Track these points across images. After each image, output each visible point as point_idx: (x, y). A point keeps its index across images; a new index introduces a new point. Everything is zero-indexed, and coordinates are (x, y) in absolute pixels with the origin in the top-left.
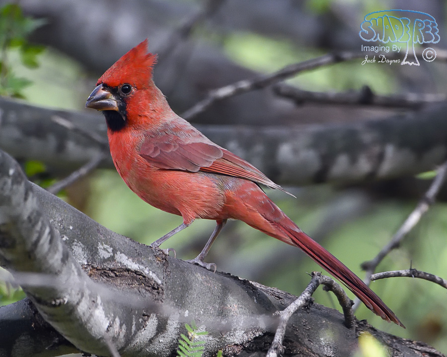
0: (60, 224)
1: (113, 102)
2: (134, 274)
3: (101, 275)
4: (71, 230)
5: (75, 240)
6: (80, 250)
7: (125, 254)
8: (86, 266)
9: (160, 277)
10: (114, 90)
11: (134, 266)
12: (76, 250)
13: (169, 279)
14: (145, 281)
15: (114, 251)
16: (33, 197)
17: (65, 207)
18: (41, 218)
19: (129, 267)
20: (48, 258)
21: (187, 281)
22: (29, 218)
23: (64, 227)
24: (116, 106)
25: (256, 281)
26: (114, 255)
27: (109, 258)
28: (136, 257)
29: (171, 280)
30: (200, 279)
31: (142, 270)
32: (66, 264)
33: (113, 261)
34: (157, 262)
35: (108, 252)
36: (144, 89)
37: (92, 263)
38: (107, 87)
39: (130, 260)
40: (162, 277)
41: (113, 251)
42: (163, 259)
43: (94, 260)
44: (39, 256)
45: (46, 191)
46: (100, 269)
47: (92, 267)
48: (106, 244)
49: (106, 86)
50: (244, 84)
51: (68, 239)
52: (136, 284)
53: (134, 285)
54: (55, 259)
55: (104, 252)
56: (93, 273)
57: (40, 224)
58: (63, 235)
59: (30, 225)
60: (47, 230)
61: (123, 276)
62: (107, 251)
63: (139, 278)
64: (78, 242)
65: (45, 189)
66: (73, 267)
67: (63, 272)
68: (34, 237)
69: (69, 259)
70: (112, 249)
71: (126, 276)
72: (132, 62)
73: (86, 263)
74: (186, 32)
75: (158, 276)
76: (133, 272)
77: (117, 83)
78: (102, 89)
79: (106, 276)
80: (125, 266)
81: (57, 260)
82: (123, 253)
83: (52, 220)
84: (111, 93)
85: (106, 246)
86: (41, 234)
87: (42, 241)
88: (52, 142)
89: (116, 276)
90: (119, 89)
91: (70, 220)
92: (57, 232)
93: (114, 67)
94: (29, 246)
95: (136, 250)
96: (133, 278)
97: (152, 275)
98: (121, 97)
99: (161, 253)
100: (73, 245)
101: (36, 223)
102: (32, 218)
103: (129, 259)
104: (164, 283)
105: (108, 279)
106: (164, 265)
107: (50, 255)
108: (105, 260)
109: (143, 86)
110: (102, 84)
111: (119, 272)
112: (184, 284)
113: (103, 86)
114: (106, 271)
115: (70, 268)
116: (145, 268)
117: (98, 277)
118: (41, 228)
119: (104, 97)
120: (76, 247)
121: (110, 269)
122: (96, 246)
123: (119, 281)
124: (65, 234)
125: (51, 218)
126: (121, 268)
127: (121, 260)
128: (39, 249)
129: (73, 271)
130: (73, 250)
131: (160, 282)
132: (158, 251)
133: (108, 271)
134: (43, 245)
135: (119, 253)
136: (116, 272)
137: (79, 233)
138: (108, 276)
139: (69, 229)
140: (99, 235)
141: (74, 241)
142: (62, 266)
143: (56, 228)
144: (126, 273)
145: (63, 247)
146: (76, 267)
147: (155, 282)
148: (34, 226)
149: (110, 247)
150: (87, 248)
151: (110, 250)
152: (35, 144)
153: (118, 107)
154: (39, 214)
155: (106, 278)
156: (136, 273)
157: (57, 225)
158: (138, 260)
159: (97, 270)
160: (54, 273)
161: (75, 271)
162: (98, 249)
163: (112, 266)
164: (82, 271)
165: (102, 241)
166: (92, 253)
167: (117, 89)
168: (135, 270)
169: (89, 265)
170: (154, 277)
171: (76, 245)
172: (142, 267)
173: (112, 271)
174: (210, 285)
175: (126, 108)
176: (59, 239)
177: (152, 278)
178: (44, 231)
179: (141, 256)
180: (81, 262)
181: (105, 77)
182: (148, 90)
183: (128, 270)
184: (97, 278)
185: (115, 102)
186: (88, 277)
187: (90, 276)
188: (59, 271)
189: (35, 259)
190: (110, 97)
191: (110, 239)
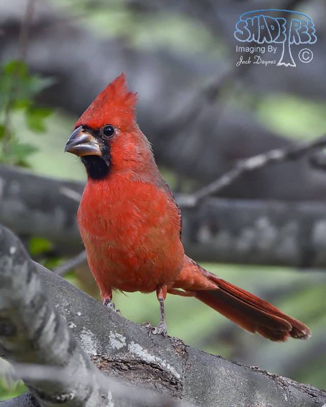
0: (67, 310)
1: (95, 146)
2: (149, 366)
3: (112, 368)
4: (79, 317)
5: (84, 328)
6: (89, 339)
7: (140, 344)
8: (95, 358)
9: (179, 370)
10: (95, 133)
11: (150, 358)
12: (85, 339)
13: (189, 373)
14: (162, 375)
15: (128, 341)
16: (37, 279)
17: (73, 291)
18: (46, 303)
19: (144, 359)
20: (53, 347)
21: (209, 376)
22: (32, 302)
23: (71, 313)
24: (99, 150)
25: (286, 377)
26: (127, 345)
27: (121, 349)
28: (152, 348)
29: (191, 374)
30: (224, 373)
31: (159, 362)
32: (72, 355)
33: (126, 352)
34: (176, 353)
35: (121, 342)
36: (129, 132)
37: (103, 354)
38: (88, 128)
39: (146, 351)
40: (182, 370)
41: (126, 340)
42: (182, 350)
43: (104, 351)
44: (42, 345)
45: (51, 272)
46: (111, 361)
47: (102, 358)
48: (119, 332)
49: (86, 128)
50: (277, 154)
51: (75, 326)
52: (152, 378)
53: (149, 380)
54: (60, 349)
55: (116, 342)
56: (103, 366)
57: (44, 309)
58: (70, 322)
59: (33, 311)
60: (53, 317)
61: (137, 369)
62: (120, 340)
63: (156, 372)
64: (87, 330)
65: (51, 270)
66: (81, 358)
67: (70, 364)
68: (38, 325)
69: (77, 349)
70: (125, 338)
71: (141, 369)
72: (112, 99)
73: (96, 354)
74: (213, 94)
75: (176, 369)
76: (149, 365)
77: (99, 125)
78: (83, 131)
79: (118, 369)
80: (140, 358)
81: (63, 350)
82: (138, 343)
83: (58, 305)
84: (93, 135)
85: (118, 335)
86: (45, 320)
87: (46, 329)
88: (60, 216)
89: (130, 368)
90: (102, 132)
91: (79, 305)
92: (64, 318)
93: (92, 106)
94: (31, 334)
95: (152, 340)
96: (149, 371)
97: (170, 368)
98: (104, 140)
99: (181, 343)
100: (81, 333)
101: (40, 308)
102: (36, 302)
103: (144, 351)
104: (183, 378)
105: (120, 372)
106: (183, 357)
107: (55, 344)
108: (117, 351)
109: (128, 128)
110: (81, 126)
111: (132, 364)
112: (207, 379)
113: (83, 128)
114: (118, 364)
115: (78, 360)
116: (163, 360)
117: (109, 370)
118: (46, 314)
119: (85, 141)
120: (84, 335)
121: (123, 361)
122: (107, 335)
123: (132, 374)
124: (73, 320)
125: (57, 302)
126: (135, 360)
127: (136, 351)
128: (42, 338)
129: (81, 363)
130: (81, 339)
131: (178, 376)
132: (178, 341)
133: (121, 363)
134: (47, 333)
135: (133, 342)
136: (129, 364)
137: (88, 320)
138: (120, 369)
139: (77, 315)
140: (111, 322)
141: (82, 329)
142: (69, 357)
143: (62, 314)
144: (140, 366)
145: (71, 336)
146: (84, 359)
147: (173, 376)
148: (37, 311)
149: (123, 336)
150: (97, 337)
151: (123, 340)
152: (40, 219)
153: (101, 150)
154: (44, 298)
155: (118, 371)
156: (151, 366)
157: (64, 310)
158: (154, 351)
159: (109, 361)
160: (60, 364)
161: (83, 362)
162: (109, 339)
163: (124, 358)
164: (91, 362)
165: (114, 329)
166: (102, 343)
167: (99, 131)
168: (151, 363)
169: (98, 356)
170: (172, 371)
171: (85, 334)
172: (158, 359)
173: (125, 363)
174: (235, 380)
175: (110, 152)
176: (66, 326)
177: (170, 372)
178: (49, 318)
179: (158, 347)
180: (90, 352)
181: (85, 119)
182: (132, 133)
183: (143, 362)
184: (107, 371)
185: (98, 146)
186: (98, 370)
187: (100, 368)
188: (65, 363)
189: (38, 349)
190: (91, 140)
191: (123, 327)
